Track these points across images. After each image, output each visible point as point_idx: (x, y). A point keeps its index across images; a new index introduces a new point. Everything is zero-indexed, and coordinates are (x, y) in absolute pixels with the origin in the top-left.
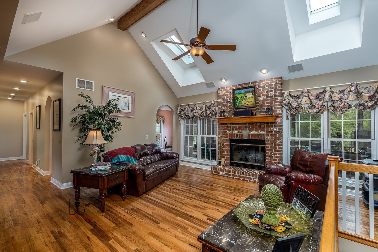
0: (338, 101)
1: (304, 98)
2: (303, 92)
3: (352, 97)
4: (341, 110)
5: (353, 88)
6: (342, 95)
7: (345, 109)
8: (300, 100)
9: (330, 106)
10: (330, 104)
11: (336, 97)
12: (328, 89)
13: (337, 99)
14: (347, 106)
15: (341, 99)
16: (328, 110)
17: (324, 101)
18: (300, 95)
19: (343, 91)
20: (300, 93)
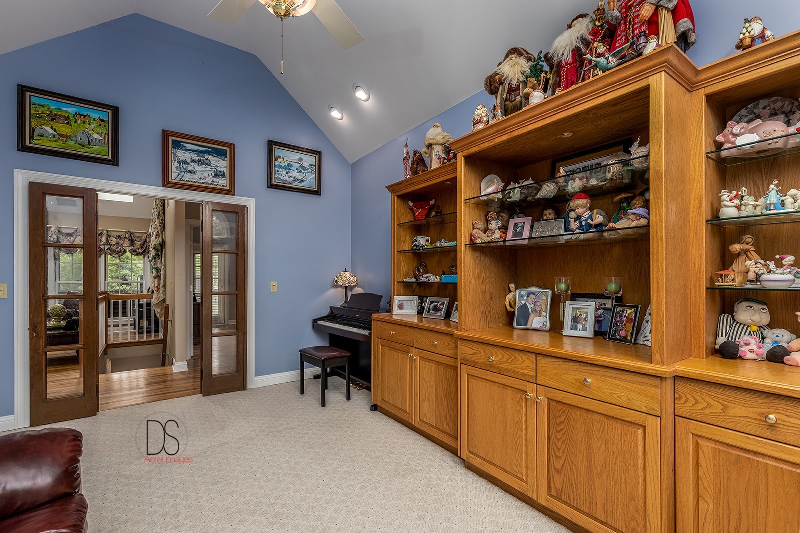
0: (115, 245)
1: (78, 237)
2: (77, 230)
3: (127, 243)
4: (118, 254)
5: (128, 236)
6: (119, 240)
7: (121, 254)
8: (72, 238)
9: (107, 249)
10: (107, 247)
11: (113, 241)
12: (105, 232)
13: (114, 243)
14: (123, 251)
15: (118, 244)
16: (106, 253)
17: (101, 244)
18: (73, 233)
19: (120, 237)
20: (73, 231)
